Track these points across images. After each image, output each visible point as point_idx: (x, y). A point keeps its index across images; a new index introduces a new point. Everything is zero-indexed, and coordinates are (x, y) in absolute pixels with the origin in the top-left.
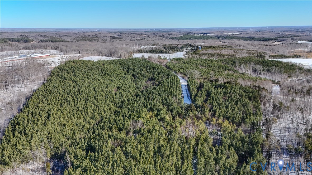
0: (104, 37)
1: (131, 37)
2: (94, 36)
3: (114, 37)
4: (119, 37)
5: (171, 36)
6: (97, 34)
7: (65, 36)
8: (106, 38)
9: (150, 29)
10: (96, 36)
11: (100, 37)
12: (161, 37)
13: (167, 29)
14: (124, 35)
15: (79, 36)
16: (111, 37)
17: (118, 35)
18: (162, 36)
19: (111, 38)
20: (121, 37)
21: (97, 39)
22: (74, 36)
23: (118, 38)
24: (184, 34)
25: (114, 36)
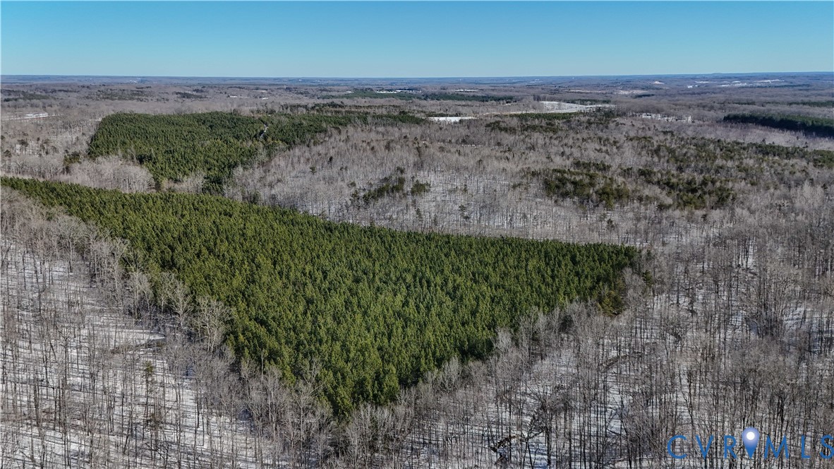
0: (160, 95)
1: (227, 95)
2: (135, 92)
3: (185, 94)
4: (199, 94)
5: (325, 93)
6: (142, 88)
7: (60, 91)
8: (165, 96)
9: (288, 78)
10: (142, 92)
11: (151, 94)
12: (300, 96)
13: (332, 80)
14: (211, 91)
15: (96, 91)
16: (177, 93)
17: (197, 91)
18: (302, 94)
19: (179, 95)
20: (203, 93)
21: (144, 98)
22: (85, 92)
23: (197, 97)
24: (356, 89)
25: (187, 92)
